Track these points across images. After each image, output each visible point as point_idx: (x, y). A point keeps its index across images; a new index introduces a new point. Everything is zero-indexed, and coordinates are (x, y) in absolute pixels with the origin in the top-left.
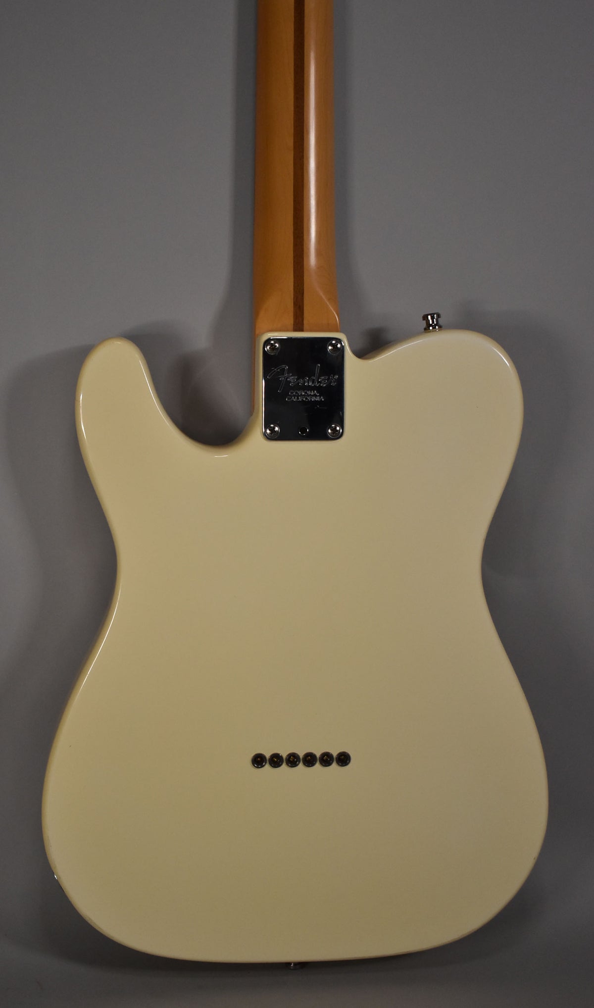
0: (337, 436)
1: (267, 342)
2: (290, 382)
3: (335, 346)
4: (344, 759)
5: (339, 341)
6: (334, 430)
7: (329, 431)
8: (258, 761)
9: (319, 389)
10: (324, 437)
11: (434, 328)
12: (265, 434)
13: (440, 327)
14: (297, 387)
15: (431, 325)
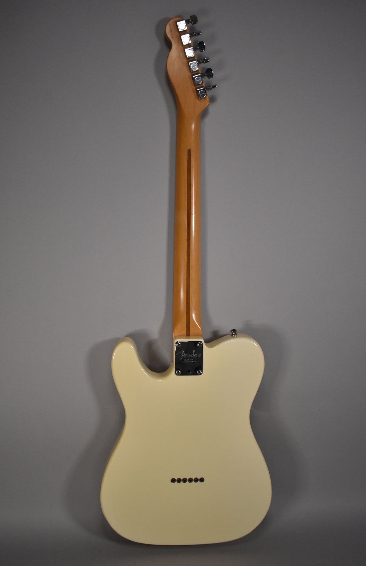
0: (200, 374)
1: (177, 343)
2: (184, 356)
3: (200, 344)
4: (202, 480)
5: (201, 342)
6: (199, 372)
7: (198, 372)
8: (173, 480)
9: (194, 358)
10: (196, 374)
11: (234, 335)
12: (176, 373)
13: (236, 335)
14: (187, 358)
15: (233, 334)
